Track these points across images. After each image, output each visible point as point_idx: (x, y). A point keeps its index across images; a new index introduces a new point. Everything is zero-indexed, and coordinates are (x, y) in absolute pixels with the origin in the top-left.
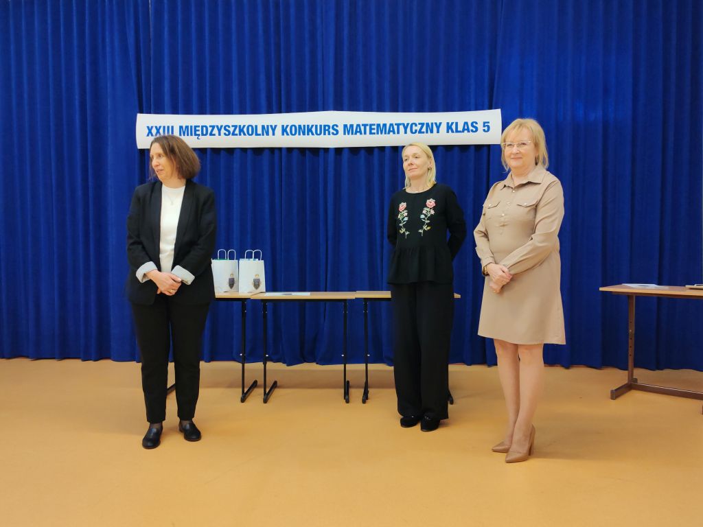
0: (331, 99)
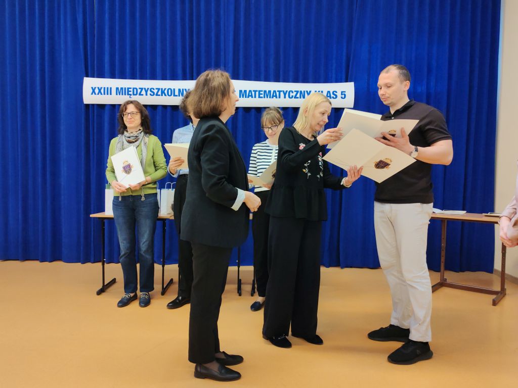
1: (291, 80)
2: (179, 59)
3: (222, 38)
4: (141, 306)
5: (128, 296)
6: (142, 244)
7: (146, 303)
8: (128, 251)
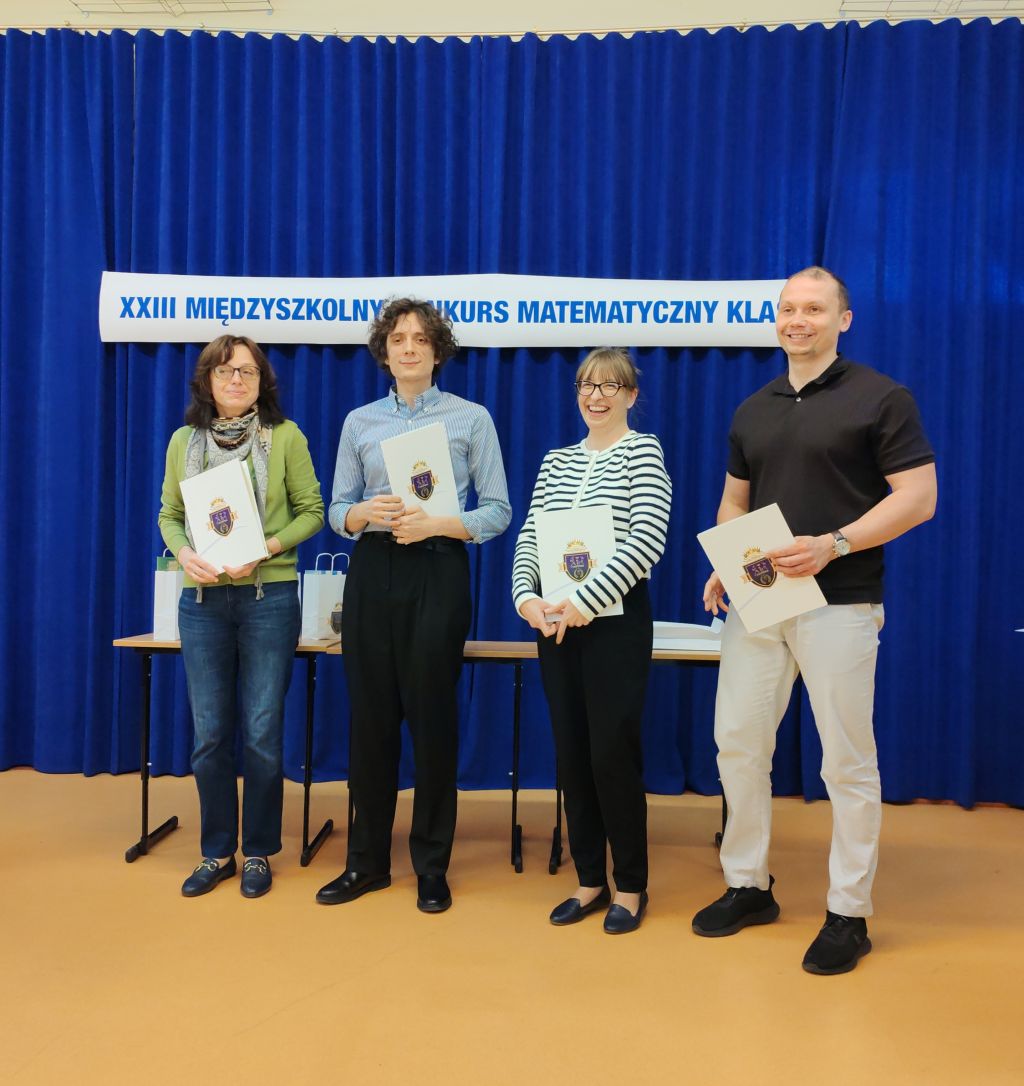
0: (494, 251)
1: (660, 273)
2: (357, 219)
3: (473, 160)
4: (246, 894)
5: (212, 866)
6: (252, 721)
7: (259, 886)
8: (213, 740)
